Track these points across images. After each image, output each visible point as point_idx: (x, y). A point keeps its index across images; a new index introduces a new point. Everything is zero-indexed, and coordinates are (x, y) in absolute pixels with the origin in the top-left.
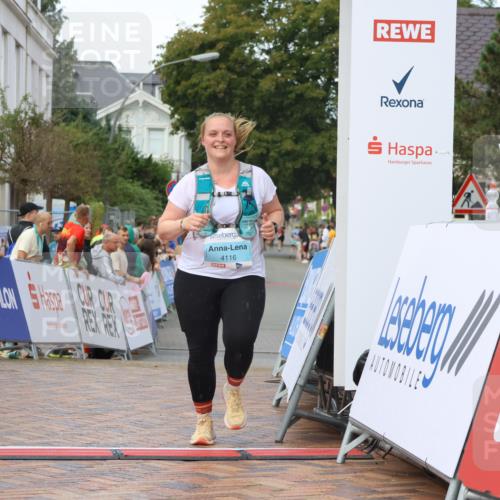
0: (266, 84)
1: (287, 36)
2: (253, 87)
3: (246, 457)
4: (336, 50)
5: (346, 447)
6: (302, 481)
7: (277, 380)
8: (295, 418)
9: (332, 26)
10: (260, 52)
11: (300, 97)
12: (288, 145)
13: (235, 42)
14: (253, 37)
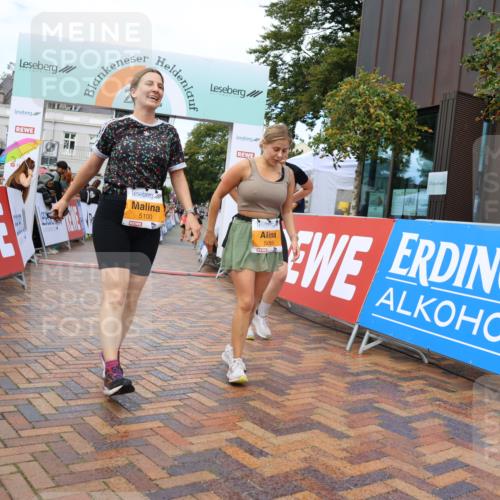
0: (201, 167)
1: (209, 153)
2: (197, 168)
3: (189, 275)
4: (225, 160)
5: (219, 274)
6: (205, 283)
7: (199, 254)
8: (204, 265)
9: (223, 151)
10: (200, 158)
11: (211, 172)
12: (206, 185)
13: (193, 154)
14: (198, 153)
